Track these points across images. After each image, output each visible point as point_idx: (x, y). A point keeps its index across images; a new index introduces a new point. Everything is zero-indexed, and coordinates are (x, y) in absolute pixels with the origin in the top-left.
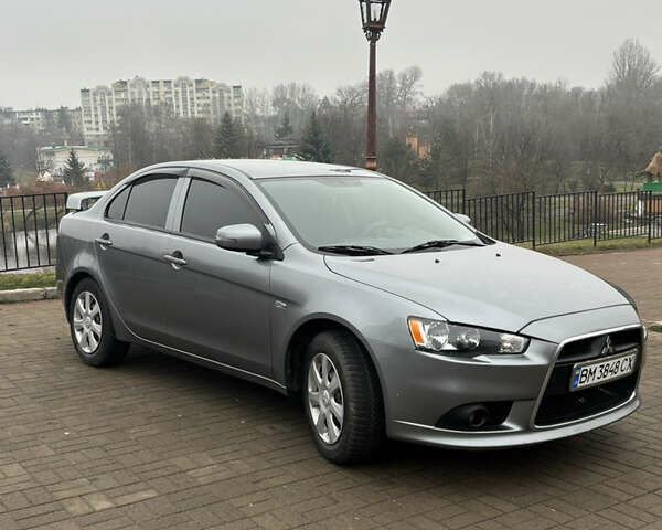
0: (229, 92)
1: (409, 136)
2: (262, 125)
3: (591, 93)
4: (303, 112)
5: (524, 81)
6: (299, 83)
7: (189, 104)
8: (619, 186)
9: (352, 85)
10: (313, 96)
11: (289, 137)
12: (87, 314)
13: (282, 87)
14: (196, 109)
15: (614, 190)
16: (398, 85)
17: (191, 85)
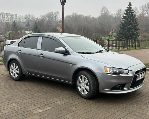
0: (14, 16)
1: (58, 27)
2: (22, 24)
3: (96, 18)
4: (32, 21)
5: (82, 15)
6: (31, 14)
7: (4, 19)
8: (103, 38)
9: (44, 15)
10: (34, 17)
11: (29, 26)
12: (14, 69)
13: (27, 15)
14: (6, 20)
15: (102, 39)
16: (54, 15)
17: (4, 14)
